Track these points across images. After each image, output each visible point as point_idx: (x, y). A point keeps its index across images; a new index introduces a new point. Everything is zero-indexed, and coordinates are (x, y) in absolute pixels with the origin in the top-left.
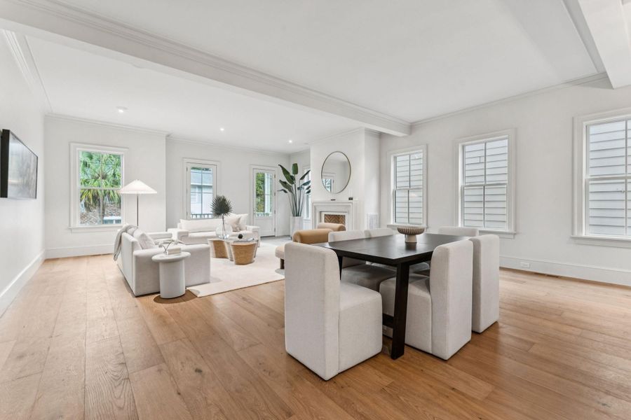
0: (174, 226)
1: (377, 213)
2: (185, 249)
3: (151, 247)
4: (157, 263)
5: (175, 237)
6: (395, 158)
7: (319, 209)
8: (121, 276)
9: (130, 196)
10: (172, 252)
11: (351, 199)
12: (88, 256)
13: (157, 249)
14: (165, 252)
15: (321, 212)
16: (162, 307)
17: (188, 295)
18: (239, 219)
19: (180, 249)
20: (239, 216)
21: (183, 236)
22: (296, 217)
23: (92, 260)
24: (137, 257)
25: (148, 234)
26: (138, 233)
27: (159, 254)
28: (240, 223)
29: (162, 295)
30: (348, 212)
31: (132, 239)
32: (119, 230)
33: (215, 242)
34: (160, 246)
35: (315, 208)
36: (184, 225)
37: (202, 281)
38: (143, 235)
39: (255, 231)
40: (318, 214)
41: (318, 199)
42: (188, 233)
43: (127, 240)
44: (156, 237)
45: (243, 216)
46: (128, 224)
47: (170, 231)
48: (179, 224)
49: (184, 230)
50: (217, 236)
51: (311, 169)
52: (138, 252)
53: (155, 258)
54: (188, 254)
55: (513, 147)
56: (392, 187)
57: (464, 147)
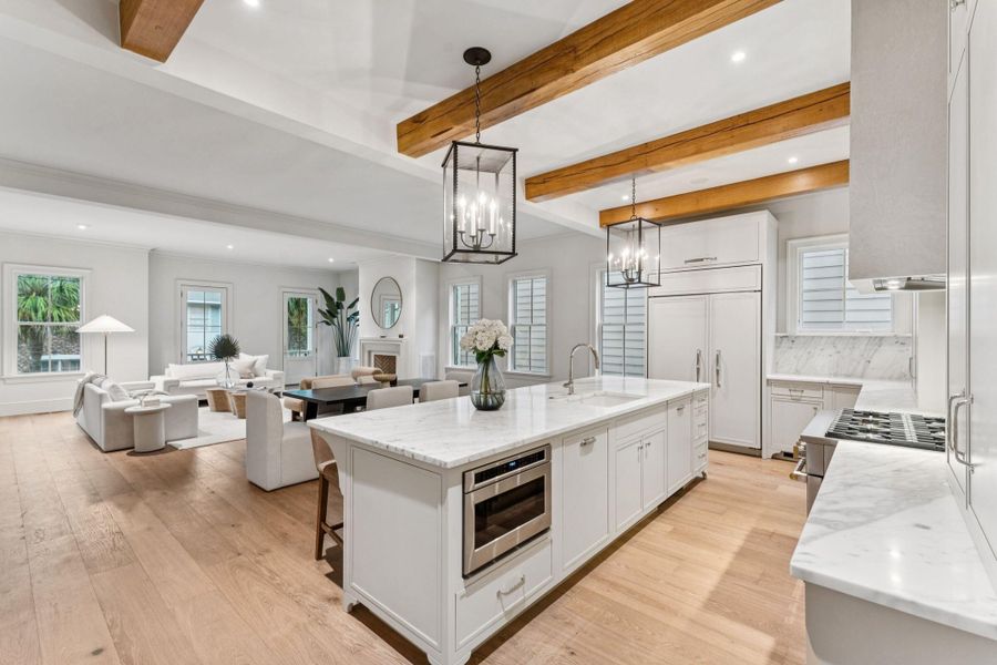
0: (161, 373)
1: (434, 354)
2: (165, 401)
3: (123, 399)
4: (131, 415)
5: (160, 387)
6: (455, 288)
7: (367, 349)
8: (82, 434)
9: (93, 335)
10: (147, 404)
11: (401, 336)
12: (29, 415)
13: (132, 401)
14: (141, 404)
15: (370, 352)
16: (136, 460)
17: (169, 448)
18: (255, 362)
19: (158, 401)
20: (255, 358)
21: (172, 386)
22: (342, 358)
23: (39, 420)
24: (107, 411)
25: (120, 384)
26: (107, 384)
27: (133, 406)
28: (256, 366)
29: (136, 449)
30: (398, 353)
31: (99, 391)
32: (81, 380)
33: (214, 392)
34: (135, 398)
35: (363, 346)
36: (174, 372)
37: (187, 434)
38: (113, 386)
39: (276, 378)
40: (366, 355)
41: (366, 336)
42: (178, 381)
43: (93, 392)
44: (131, 388)
45: (261, 359)
46: (92, 373)
47: (154, 379)
48: (167, 371)
49: (174, 378)
50: (218, 385)
51: (360, 296)
52: (106, 405)
53: (127, 410)
54: (169, 405)
55: (550, 288)
56: (451, 322)
57: (515, 283)
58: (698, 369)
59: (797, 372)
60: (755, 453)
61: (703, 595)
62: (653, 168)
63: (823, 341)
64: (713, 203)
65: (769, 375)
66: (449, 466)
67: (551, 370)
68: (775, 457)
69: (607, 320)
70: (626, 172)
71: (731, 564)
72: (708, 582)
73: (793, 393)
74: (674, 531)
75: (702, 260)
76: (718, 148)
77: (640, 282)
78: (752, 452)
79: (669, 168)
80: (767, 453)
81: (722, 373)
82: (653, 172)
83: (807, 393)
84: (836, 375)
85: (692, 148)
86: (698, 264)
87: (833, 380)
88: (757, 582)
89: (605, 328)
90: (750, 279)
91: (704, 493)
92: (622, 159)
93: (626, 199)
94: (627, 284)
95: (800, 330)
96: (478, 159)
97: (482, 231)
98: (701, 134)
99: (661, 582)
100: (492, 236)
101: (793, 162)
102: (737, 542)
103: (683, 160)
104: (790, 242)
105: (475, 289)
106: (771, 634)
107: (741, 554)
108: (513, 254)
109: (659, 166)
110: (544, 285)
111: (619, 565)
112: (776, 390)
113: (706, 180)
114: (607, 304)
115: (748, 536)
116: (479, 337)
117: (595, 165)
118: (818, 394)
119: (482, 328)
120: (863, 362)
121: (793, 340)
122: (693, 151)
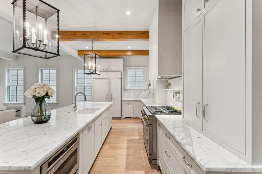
55: (57, 73)
56: (7, 84)
57: (42, 70)
58: (107, 98)
59: (127, 98)
60: (120, 118)
61: (124, 166)
62: (100, 39)
63: (132, 90)
64: (111, 54)
65: (123, 99)
66: (32, 169)
67: (58, 101)
68: (124, 119)
69: (79, 85)
70: (91, 38)
71: (127, 152)
72: (123, 161)
73: (128, 103)
74: (110, 147)
75: (107, 69)
76: (118, 38)
77: (95, 73)
78: (119, 118)
79: (104, 41)
80: (122, 118)
81: (113, 99)
82: (99, 40)
83: (131, 102)
84: (135, 98)
85: (111, 36)
86: (106, 70)
87: (135, 99)
88: (134, 155)
89: (78, 87)
90: (119, 75)
91: (113, 132)
92: (90, 34)
93: (87, 48)
94: (90, 73)
95: (128, 88)
96: (37, 7)
97: (40, 41)
98: (114, 33)
99: (112, 167)
100: (45, 45)
101: (129, 48)
102: (125, 145)
103: (109, 39)
104: (126, 67)
105: (21, 72)
106: (143, 170)
107: (128, 148)
108: (58, 55)
109: (102, 39)
110: (55, 72)
111: (98, 166)
112: (125, 102)
113: (110, 48)
114: (79, 80)
115: (127, 142)
116: (37, 90)
117: (81, 33)
118: (132, 103)
119: (39, 86)
120: (139, 95)
121: (127, 90)
122: (111, 37)
